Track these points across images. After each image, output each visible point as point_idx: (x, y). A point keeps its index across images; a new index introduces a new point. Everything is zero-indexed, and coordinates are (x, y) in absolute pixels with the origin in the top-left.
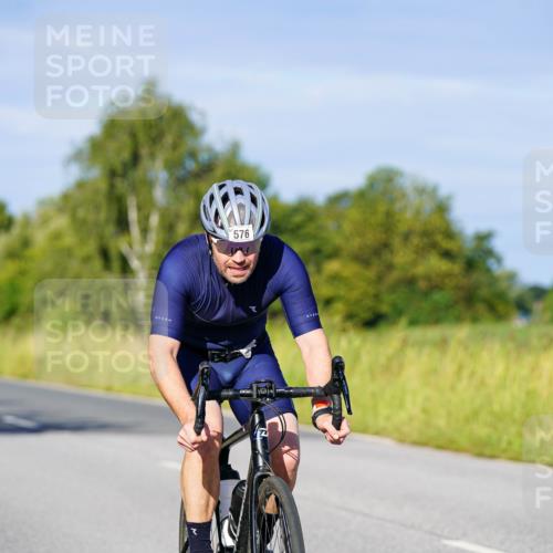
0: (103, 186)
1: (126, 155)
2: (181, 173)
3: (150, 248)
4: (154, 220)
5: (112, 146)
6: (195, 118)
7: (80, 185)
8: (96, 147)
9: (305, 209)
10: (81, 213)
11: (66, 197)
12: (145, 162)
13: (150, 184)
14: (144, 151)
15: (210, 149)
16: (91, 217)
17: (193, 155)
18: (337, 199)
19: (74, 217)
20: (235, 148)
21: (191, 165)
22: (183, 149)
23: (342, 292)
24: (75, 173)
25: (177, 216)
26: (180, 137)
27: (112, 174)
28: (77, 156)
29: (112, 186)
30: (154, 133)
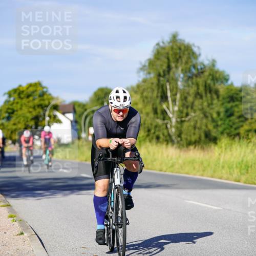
0: (155, 81)
1: (165, 67)
2: (189, 75)
3: (176, 108)
4: (178, 96)
5: (158, 63)
6: (195, 49)
7: (144, 81)
8: (151, 63)
10: (145, 94)
11: (138, 86)
12: (174, 70)
13: (176, 80)
14: (173, 65)
15: (202, 63)
16: (150, 94)
17: (194, 67)
19: (142, 97)
20: (213, 63)
21: (194, 71)
22: (190, 64)
24: (142, 76)
25: (188, 93)
26: (189, 58)
27: (159, 75)
28: (143, 68)
29: (159, 80)
30: (178, 57)
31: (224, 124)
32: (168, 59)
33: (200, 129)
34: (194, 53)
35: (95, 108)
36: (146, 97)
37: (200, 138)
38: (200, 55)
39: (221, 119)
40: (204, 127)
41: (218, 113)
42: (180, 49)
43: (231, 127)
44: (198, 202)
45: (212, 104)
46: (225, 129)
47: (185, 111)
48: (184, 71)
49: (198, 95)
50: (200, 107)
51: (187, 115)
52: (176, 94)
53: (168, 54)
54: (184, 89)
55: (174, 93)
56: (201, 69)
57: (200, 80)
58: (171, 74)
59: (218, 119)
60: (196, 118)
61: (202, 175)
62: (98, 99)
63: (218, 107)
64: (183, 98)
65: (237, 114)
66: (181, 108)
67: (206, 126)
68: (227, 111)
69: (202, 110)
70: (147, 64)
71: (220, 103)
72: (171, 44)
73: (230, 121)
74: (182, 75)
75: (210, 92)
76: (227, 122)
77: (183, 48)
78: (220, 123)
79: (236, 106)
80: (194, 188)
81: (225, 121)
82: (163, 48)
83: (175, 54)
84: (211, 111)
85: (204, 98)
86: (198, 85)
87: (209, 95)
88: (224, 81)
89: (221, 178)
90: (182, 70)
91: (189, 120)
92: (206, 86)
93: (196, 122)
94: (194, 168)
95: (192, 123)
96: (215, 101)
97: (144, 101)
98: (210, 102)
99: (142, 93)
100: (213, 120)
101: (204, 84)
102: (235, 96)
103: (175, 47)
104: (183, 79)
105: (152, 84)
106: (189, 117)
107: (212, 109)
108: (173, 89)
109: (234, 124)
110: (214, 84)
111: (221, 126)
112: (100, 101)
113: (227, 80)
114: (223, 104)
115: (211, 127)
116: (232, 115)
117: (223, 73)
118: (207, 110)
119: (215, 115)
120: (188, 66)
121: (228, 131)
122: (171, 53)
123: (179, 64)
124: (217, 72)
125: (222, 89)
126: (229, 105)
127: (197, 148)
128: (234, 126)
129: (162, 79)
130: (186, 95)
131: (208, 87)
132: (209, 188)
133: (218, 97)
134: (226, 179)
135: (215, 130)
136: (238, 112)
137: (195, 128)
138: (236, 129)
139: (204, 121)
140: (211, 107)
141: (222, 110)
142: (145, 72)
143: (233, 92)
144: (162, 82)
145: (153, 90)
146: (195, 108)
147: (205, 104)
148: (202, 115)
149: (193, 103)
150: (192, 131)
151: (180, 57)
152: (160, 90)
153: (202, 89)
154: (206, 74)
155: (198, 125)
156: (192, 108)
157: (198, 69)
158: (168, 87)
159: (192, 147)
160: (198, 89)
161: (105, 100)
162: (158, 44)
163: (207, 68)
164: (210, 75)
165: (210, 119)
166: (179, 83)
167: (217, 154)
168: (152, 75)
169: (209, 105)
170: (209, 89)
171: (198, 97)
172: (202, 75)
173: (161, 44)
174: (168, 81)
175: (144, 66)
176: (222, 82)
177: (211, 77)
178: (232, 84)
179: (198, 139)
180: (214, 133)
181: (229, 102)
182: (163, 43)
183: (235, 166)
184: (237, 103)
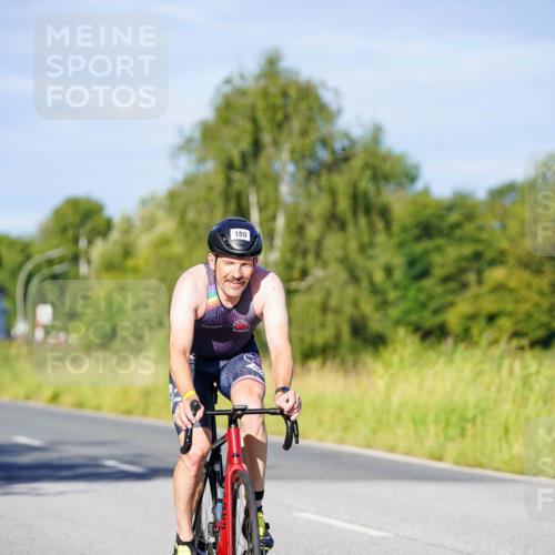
0: (219, 181)
1: (245, 144)
2: (310, 164)
3: (275, 256)
4: (281, 222)
5: (229, 132)
6: (327, 97)
7: (189, 181)
8: (208, 133)
9: (462, 206)
10: (191, 215)
11: (172, 195)
12: (269, 151)
13: (275, 180)
14: (266, 138)
15: (346, 135)
16: (204, 218)
17: (324, 142)
18: (501, 193)
19: (182, 223)
20: (377, 133)
21: (324, 155)
22: (314, 136)
23: (509, 307)
24: (185, 165)
25: (308, 216)
26: (310, 120)
27: (230, 166)
28: (186, 145)
29: (229, 181)
30: (280, 116)
31: (403, 297)
32: (254, 121)
33: (337, 311)
34: (323, 108)
35: (55, 253)
36: (194, 226)
37: (338, 337)
38: (339, 112)
39: (396, 286)
40: (348, 309)
41: (389, 271)
42: (285, 95)
43: (423, 305)
44: (328, 516)
45: (371, 245)
46: (407, 313)
47: (299, 263)
48: (297, 156)
49: (334, 221)
50: (339, 253)
51: (304, 273)
52: (274, 218)
53: (253, 108)
54: (296, 205)
55: (269, 213)
56: (344, 149)
57: (341, 181)
58: (262, 162)
59: (388, 285)
60: (327, 284)
61: (342, 441)
62: (64, 230)
63: (386, 254)
64: (294, 226)
65: (438, 272)
66: (288, 256)
67: (356, 305)
68: (412, 263)
69: (345, 261)
70: (197, 134)
71: (395, 240)
72: (262, 82)
73: (420, 290)
74: (291, 168)
75: (368, 211)
76: (412, 293)
77: (293, 92)
78: (392, 295)
79: (439, 249)
80: (320, 478)
81: (406, 289)
82: (242, 93)
83: (273, 109)
84: (369, 265)
85: (351, 229)
86: (333, 193)
87: (363, 221)
88: (405, 181)
89: (392, 450)
90: (293, 152)
91: (309, 289)
92: (355, 198)
93: (329, 293)
94: (320, 422)
95: (317, 297)
96: (381, 238)
97: (187, 235)
98: (366, 239)
99: (183, 214)
100: (375, 290)
101: (350, 191)
102: (435, 221)
103: (273, 90)
104: (293, 176)
105: (210, 188)
106: (309, 280)
107: (371, 258)
108: (267, 204)
109: (431, 298)
110: (378, 191)
111: (394, 303)
112: (70, 234)
113: (413, 179)
114: (401, 245)
115: (367, 307)
116: (425, 274)
117: (400, 159)
118: (358, 260)
119: (379, 276)
120: (308, 141)
121: (414, 318)
122: (261, 105)
123: (283, 137)
124: (387, 157)
125: (399, 203)
126: (419, 248)
127: (329, 364)
128: (433, 305)
129: (237, 176)
130: (300, 219)
131: (361, 201)
132: (359, 478)
133: (388, 226)
134: (407, 453)
135: (378, 316)
136: (442, 266)
137: (324, 309)
138: (436, 312)
139: (351, 291)
140: (369, 252)
141: (398, 261)
142: (194, 157)
143: (429, 211)
144: (236, 186)
145: (212, 207)
146: (326, 254)
147: (353, 245)
148: (343, 276)
149: (319, 243)
150: (318, 318)
151: (287, 117)
152: (233, 206)
153: (344, 205)
154: (357, 163)
155: (333, 302)
156: (318, 255)
157: (333, 152)
158: (253, 199)
159: (314, 364)
160: (334, 203)
161: (82, 231)
162: (228, 81)
163: (359, 148)
164: (366, 166)
165: (365, 284)
166: (285, 189)
167: (381, 384)
168: (210, 165)
169: (363, 249)
170: (364, 205)
171: (335, 225)
172: (345, 167)
173: (237, 81)
174: (254, 181)
175: (190, 140)
176: (400, 185)
177: (368, 173)
178: (426, 191)
179: (332, 341)
180: (376, 324)
181: (418, 239)
182: (242, 77)
183: (431, 417)
184: (440, 241)
